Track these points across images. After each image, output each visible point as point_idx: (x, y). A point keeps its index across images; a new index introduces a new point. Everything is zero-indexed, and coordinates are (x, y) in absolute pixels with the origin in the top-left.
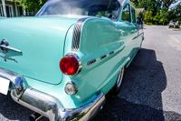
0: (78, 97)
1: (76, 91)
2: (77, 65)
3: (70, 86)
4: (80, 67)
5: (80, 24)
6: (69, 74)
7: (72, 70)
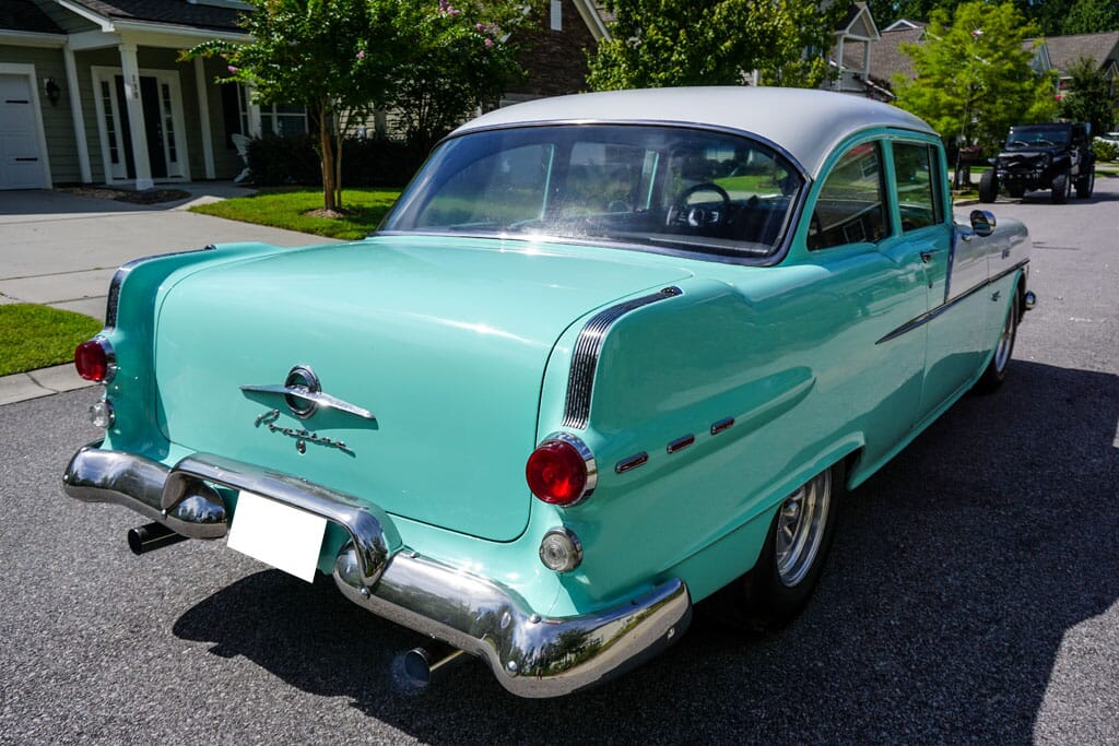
0: (584, 580)
1: (577, 563)
2: (582, 473)
3: (557, 543)
4: (591, 479)
5: (593, 333)
6: (555, 501)
7: (564, 489)
